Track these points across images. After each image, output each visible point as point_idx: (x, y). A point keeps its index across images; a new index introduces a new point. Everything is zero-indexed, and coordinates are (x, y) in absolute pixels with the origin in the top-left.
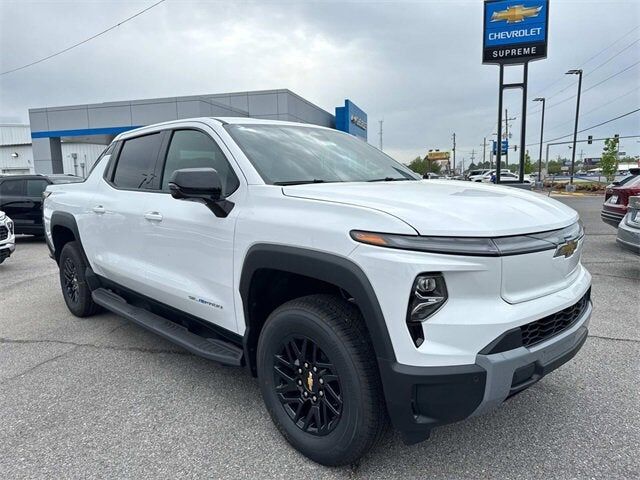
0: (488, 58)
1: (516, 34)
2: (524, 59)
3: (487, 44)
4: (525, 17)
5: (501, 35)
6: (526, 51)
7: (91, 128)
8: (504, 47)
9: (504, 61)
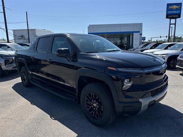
0: (167, 17)
1: (174, 12)
2: (175, 18)
3: (167, 14)
4: (176, 8)
5: (171, 12)
6: (176, 16)
7: (108, 32)
8: (171, 15)
9: (171, 18)
